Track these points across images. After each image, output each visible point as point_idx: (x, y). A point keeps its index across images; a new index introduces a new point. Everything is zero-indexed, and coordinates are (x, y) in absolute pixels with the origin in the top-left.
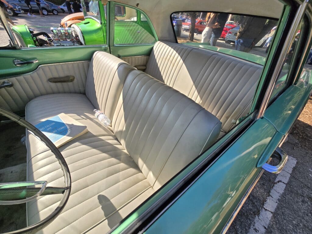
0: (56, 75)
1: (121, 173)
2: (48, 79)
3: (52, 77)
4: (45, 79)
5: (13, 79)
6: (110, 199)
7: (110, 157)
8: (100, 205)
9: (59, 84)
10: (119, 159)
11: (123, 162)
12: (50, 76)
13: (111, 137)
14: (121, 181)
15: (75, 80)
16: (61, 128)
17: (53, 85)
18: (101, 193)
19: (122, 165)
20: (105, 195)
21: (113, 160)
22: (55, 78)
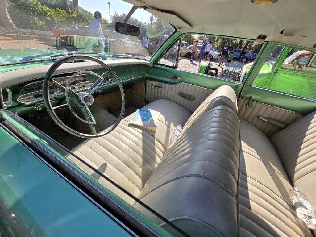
0: (185, 92)
1: (131, 171)
2: (179, 92)
3: (182, 92)
4: (177, 92)
5: (163, 85)
6: (105, 172)
7: (142, 156)
8: (99, 167)
9: (183, 99)
10: (144, 164)
11: (143, 169)
12: (181, 91)
13: (163, 149)
14: (123, 175)
15: (195, 101)
16: (147, 118)
17: (179, 97)
18: (108, 163)
19: (140, 169)
20: (107, 167)
21: (140, 160)
22: (183, 93)
